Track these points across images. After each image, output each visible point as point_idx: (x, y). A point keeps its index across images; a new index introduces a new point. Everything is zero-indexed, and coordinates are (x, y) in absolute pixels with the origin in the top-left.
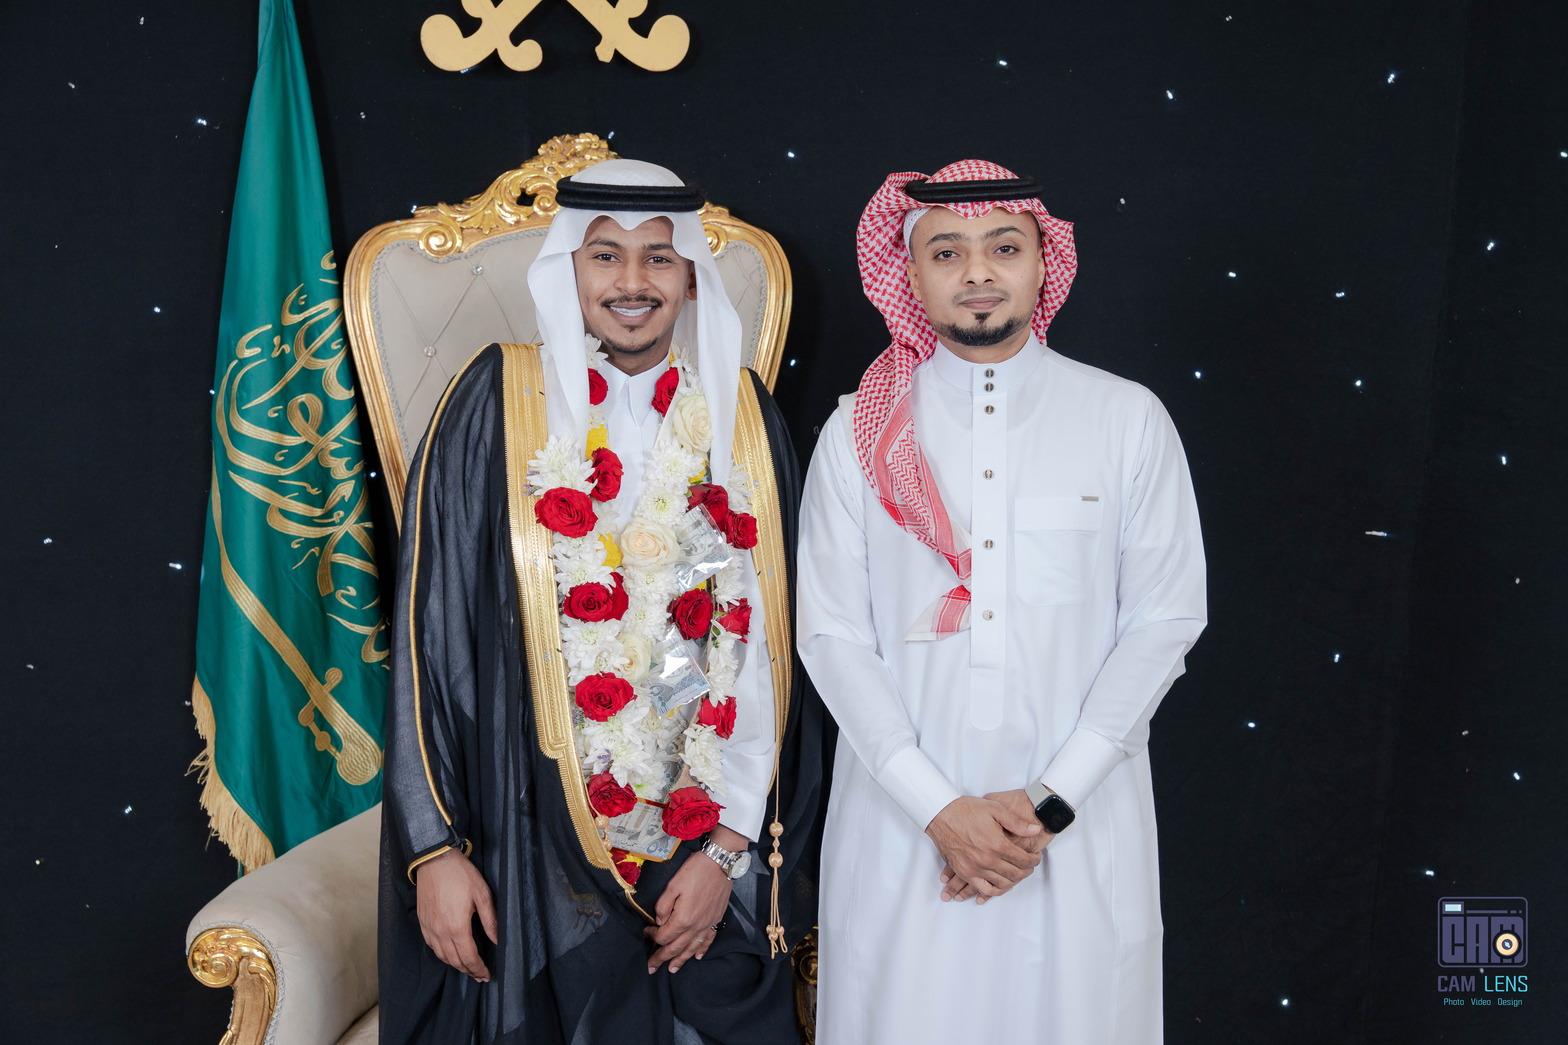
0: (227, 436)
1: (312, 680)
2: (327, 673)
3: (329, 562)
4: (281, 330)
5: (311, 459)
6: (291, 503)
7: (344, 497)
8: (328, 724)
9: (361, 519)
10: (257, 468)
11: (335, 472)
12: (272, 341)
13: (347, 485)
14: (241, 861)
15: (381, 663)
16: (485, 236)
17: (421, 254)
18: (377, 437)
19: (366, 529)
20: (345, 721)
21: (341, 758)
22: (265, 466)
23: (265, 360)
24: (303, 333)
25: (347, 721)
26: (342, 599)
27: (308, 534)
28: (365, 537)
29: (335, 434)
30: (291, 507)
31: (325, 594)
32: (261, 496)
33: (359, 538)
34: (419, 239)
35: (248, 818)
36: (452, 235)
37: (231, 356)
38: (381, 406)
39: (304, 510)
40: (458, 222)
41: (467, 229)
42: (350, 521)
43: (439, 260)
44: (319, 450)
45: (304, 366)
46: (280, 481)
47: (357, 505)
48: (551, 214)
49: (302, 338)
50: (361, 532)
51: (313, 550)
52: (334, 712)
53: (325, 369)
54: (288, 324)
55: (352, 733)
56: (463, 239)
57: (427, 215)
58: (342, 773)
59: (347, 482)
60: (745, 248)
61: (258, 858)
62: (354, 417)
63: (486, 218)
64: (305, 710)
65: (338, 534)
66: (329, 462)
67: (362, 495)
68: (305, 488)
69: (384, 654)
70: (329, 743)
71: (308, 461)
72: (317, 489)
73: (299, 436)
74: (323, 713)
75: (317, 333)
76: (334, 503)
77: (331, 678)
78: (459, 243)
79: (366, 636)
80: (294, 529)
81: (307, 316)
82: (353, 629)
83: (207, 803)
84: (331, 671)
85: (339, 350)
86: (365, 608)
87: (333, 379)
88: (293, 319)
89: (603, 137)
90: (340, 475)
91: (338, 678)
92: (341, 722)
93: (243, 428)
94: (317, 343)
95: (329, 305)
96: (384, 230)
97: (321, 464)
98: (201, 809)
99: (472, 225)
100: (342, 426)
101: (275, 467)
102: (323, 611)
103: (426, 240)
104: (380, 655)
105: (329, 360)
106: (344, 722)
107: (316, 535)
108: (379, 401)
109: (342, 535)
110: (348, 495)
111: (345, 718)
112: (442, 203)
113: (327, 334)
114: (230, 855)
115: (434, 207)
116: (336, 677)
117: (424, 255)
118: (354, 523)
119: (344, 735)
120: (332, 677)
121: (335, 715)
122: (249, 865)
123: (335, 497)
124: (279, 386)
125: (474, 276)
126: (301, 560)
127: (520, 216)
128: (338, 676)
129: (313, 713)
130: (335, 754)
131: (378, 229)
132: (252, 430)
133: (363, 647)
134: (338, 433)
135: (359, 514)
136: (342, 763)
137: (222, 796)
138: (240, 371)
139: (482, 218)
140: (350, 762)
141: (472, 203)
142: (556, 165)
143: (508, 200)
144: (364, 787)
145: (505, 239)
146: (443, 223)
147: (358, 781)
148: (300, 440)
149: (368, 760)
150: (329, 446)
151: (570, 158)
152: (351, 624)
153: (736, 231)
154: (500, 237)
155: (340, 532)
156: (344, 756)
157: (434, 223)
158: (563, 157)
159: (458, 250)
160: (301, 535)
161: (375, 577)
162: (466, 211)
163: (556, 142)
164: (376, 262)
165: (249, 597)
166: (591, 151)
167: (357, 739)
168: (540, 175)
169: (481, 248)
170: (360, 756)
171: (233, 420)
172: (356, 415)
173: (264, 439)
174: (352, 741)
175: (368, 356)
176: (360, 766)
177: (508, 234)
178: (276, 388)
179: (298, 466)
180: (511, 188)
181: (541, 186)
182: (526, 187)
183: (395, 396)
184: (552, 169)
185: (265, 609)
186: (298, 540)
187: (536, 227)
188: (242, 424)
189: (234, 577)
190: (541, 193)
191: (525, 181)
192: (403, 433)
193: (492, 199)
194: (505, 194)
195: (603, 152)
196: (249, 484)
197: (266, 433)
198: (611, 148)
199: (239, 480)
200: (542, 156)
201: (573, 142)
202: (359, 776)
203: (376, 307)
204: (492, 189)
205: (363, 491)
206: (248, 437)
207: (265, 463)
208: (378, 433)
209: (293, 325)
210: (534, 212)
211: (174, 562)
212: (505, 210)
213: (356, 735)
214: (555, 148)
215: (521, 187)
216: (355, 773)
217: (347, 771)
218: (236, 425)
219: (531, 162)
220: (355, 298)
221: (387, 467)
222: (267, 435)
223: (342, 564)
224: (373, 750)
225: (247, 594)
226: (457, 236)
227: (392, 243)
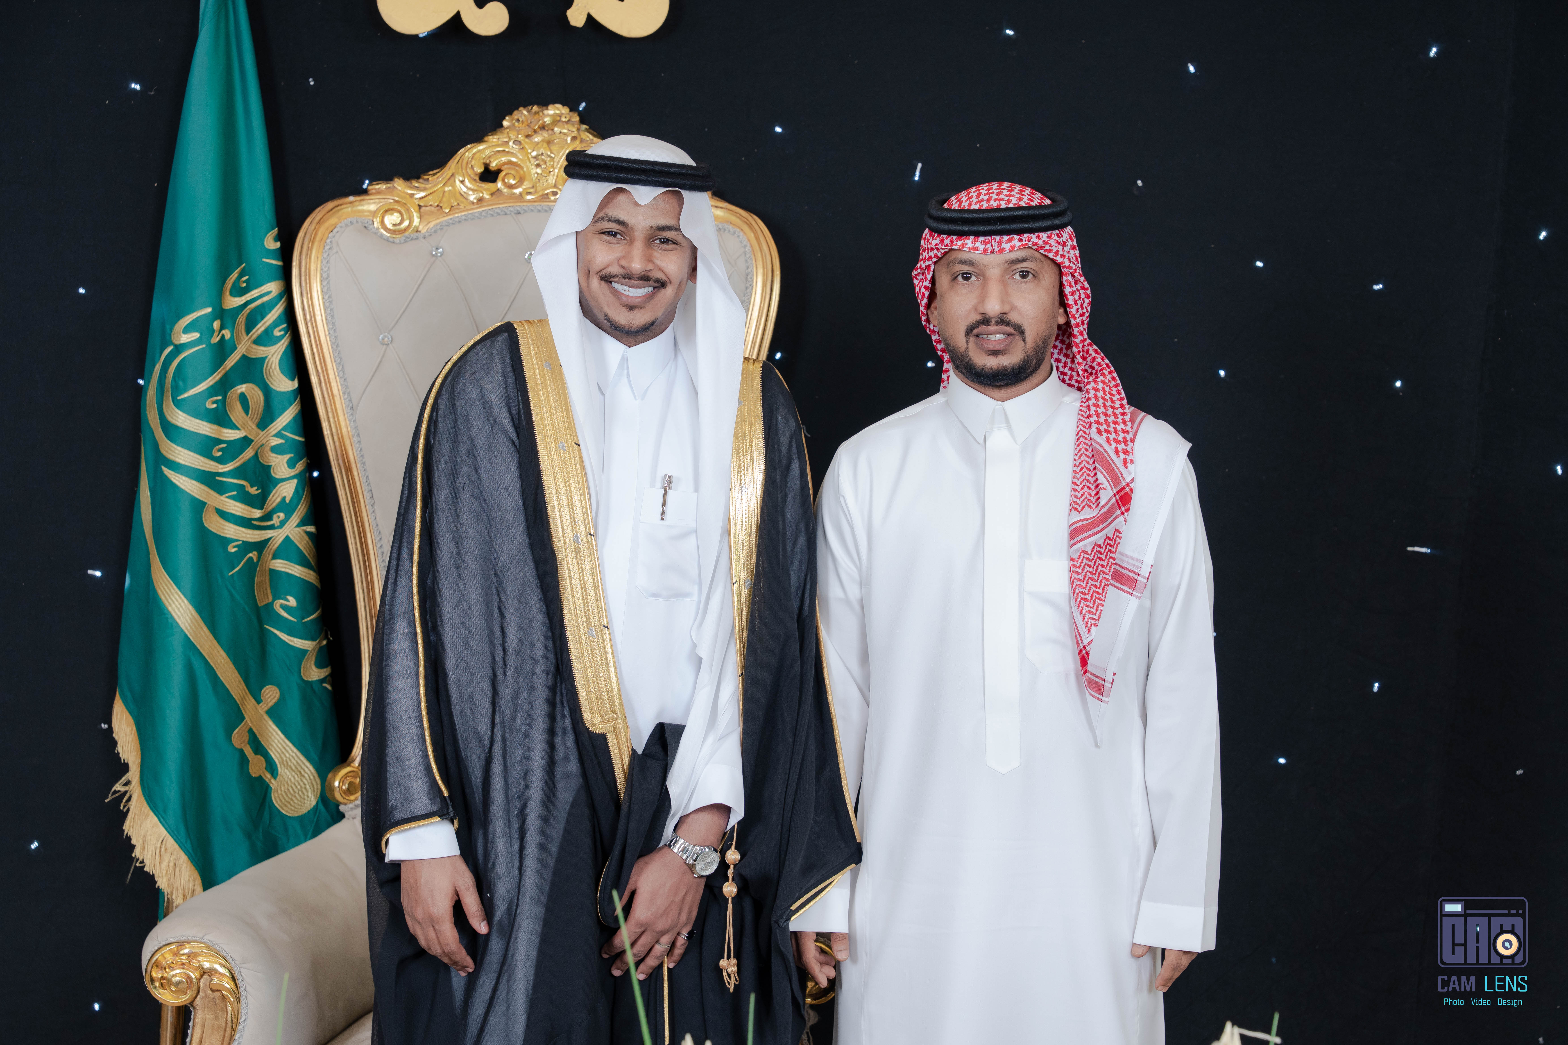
0: (160, 429)
1: (247, 698)
2: (263, 691)
3: (267, 568)
4: (221, 314)
5: (251, 455)
6: (228, 502)
7: (284, 498)
8: (263, 747)
9: (303, 523)
10: (194, 464)
11: (275, 470)
12: (212, 325)
13: (288, 485)
14: (168, 894)
15: (322, 681)
16: (445, 215)
17: (376, 233)
18: (326, 432)
19: (308, 534)
20: (282, 745)
21: (276, 786)
22: (202, 462)
23: (204, 346)
24: (244, 319)
25: (285, 745)
26: (281, 610)
27: (246, 537)
28: (307, 542)
29: (276, 428)
30: (228, 507)
31: (263, 604)
32: (197, 494)
33: (300, 543)
34: (374, 217)
35: (177, 846)
36: (409, 212)
37: (166, 341)
39: (243, 511)
40: (416, 199)
41: (426, 206)
42: (291, 525)
43: (395, 240)
44: (259, 445)
45: (245, 353)
46: (217, 478)
47: (300, 506)
48: (517, 191)
49: (243, 323)
50: (303, 536)
51: (250, 555)
52: (270, 734)
53: (266, 357)
54: (228, 308)
55: (289, 758)
56: (421, 217)
57: (383, 191)
58: (276, 801)
59: (288, 482)
60: (729, 231)
61: (186, 891)
62: (297, 410)
63: (446, 195)
64: (239, 731)
65: (277, 539)
66: (268, 459)
67: (304, 496)
68: (243, 486)
69: (325, 672)
70: (264, 769)
71: (248, 457)
72: (256, 488)
73: (238, 429)
74: (258, 735)
75: (259, 318)
76: (274, 504)
77: (267, 697)
78: (416, 221)
79: (306, 651)
80: (231, 531)
81: (248, 299)
82: (292, 644)
83: (131, 830)
84: (268, 688)
85: (282, 337)
86: (306, 620)
87: (275, 369)
88: (233, 302)
89: (573, 108)
90: (280, 474)
91: (275, 697)
92: (277, 746)
93: (179, 420)
94: (258, 329)
95: (273, 288)
96: (337, 206)
97: (261, 461)
98: (124, 837)
99: (432, 203)
100: (284, 419)
101: (212, 463)
102: (261, 624)
103: (381, 218)
104: (321, 673)
105: (271, 348)
106: (280, 745)
107: (255, 538)
109: (281, 539)
110: (289, 495)
111: (281, 741)
112: (399, 179)
113: (269, 319)
114: (157, 887)
115: (390, 182)
116: (273, 696)
117: (379, 234)
118: (296, 527)
119: (280, 759)
120: (269, 695)
121: (271, 738)
122: (176, 898)
123: (275, 497)
124: (218, 374)
125: (434, 258)
126: (238, 566)
127: (483, 194)
128: (274, 695)
129: (248, 734)
130: (270, 780)
131: (330, 205)
132: (189, 422)
133: (303, 664)
134: (280, 428)
135: (301, 516)
136: (277, 791)
137: (148, 822)
138: (175, 358)
139: (441, 195)
140: (286, 790)
141: (430, 179)
142: (523, 138)
143: (470, 176)
144: (301, 819)
145: (467, 218)
146: (400, 200)
147: (295, 811)
148: (239, 434)
149: (305, 788)
150: (269, 442)
151: (537, 131)
152: (290, 638)
153: (719, 213)
154: (461, 216)
155: (280, 535)
156: (279, 784)
157: (390, 200)
158: (530, 130)
159: (415, 229)
160: (239, 539)
161: (316, 587)
162: (424, 187)
163: (522, 113)
164: (328, 241)
165: (182, 604)
166: (560, 123)
167: (294, 765)
168: (507, 150)
169: (441, 227)
170: (297, 784)
171: (167, 411)
172: (299, 407)
173: (201, 432)
174: (289, 768)
175: (318, 343)
176: (297, 795)
177: (470, 212)
178: (215, 377)
179: (236, 462)
180: (473, 163)
181: (506, 161)
182: (490, 162)
183: (347, 387)
184: (518, 143)
185: (200, 618)
186: (235, 544)
187: (501, 206)
188: (177, 415)
189: (167, 583)
190: (506, 169)
191: (488, 155)
192: (355, 428)
193: (453, 175)
194: (467, 170)
195: (573, 125)
196: (184, 481)
197: (203, 425)
198: (582, 121)
199: (174, 476)
200: (507, 128)
201: (541, 114)
202: (296, 806)
203: (327, 289)
204: (452, 164)
205: (306, 491)
206: (184, 429)
207: (202, 458)
208: (328, 427)
209: (233, 308)
210: (498, 189)
211: (94, 569)
212: (466, 187)
213: (293, 761)
214: (521, 120)
215: (484, 161)
216: (292, 802)
217: (283, 801)
218: (170, 415)
219: (495, 135)
220: (306, 279)
221: (336, 464)
222: (204, 428)
223: (281, 572)
224: (312, 777)
225: (180, 601)
226: (415, 214)
227: (345, 221)
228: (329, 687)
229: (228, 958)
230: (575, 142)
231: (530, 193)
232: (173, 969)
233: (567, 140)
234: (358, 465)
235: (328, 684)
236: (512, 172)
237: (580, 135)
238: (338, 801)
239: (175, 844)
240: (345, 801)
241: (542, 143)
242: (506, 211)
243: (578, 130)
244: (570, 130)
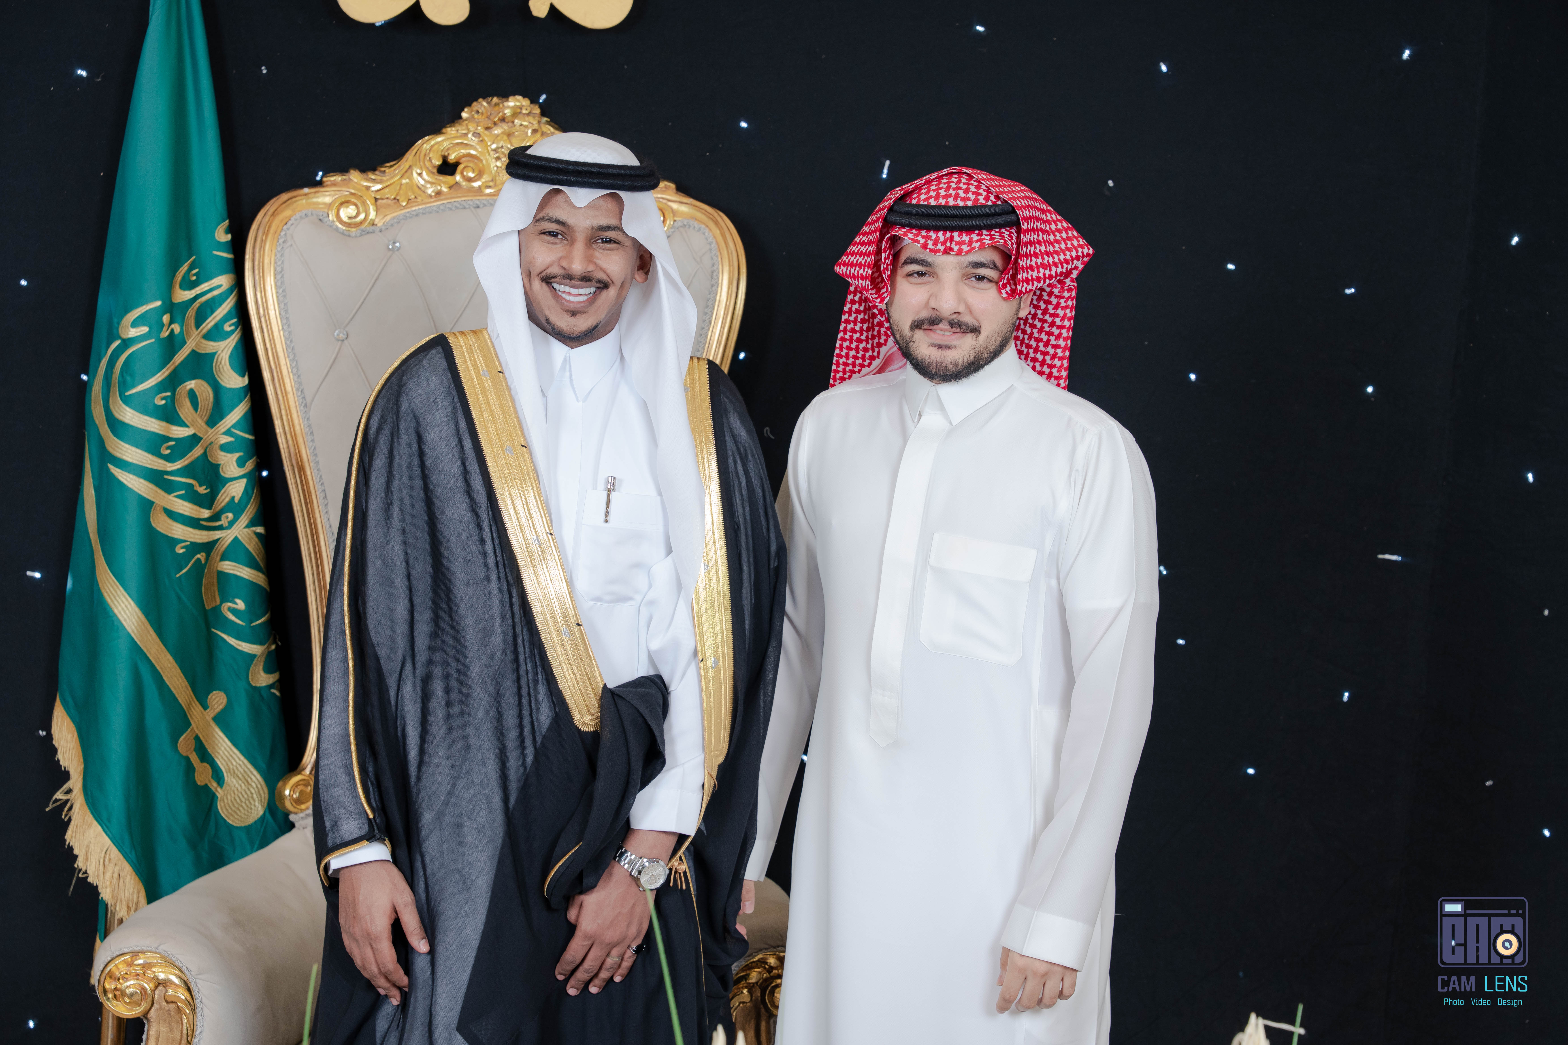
0: (106, 426)
1: (193, 704)
2: (210, 697)
3: (215, 570)
4: (171, 307)
5: (200, 453)
6: (176, 502)
7: (233, 498)
8: (210, 755)
9: (252, 523)
10: (141, 462)
11: (224, 469)
12: (162, 319)
13: (237, 485)
14: (111, 905)
15: (271, 686)
16: (402, 208)
17: (331, 226)
18: (279, 430)
19: (258, 535)
20: (229, 753)
21: (223, 795)
22: (150, 460)
23: (153, 340)
24: (194, 312)
25: (232, 754)
26: (229, 613)
27: (194, 538)
28: (257, 543)
29: (226, 426)
30: (176, 507)
31: (210, 607)
32: (145, 493)
33: (250, 544)
34: (329, 209)
35: (121, 857)
36: (365, 205)
37: (112, 335)
38: (284, 395)
39: (191, 511)
40: (372, 191)
41: (382, 199)
42: (240, 525)
43: (351, 234)
44: (208, 443)
45: (194, 348)
46: (166, 477)
47: (249, 506)
48: (476, 184)
49: (193, 317)
50: (252, 537)
51: (198, 556)
52: (216, 742)
53: (215, 353)
54: (178, 301)
55: (236, 767)
56: (377, 210)
57: (337, 182)
58: (223, 811)
59: (238, 481)
60: (695, 228)
61: (130, 903)
62: (247, 408)
63: (403, 187)
64: (185, 737)
65: (226, 539)
66: (217, 458)
67: (254, 496)
68: (192, 485)
69: (273, 678)
70: (210, 777)
71: (196, 456)
72: (205, 487)
73: (187, 426)
74: (204, 742)
75: (209, 312)
76: (223, 504)
77: (214, 703)
78: (372, 214)
79: (255, 656)
80: (179, 531)
81: (198, 292)
82: (240, 648)
83: (74, 839)
84: (215, 694)
85: (232, 332)
86: (254, 624)
87: (225, 364)
88: (183, 295)
89: (534, 101)
90: (229, 473)
91: (222, 703)
92: (224, 754)
93: (126, 416)
94: (208, 323)
95: (223, 282)
97: (210, 459)
98: (66, 846)
99: (388, 196)
100: (234, 417)
101: (160, 461)
102: (207, 626)
103: (336, 210)
104: (269, 678)
105: (221, 343)
106: (226, 753)
107: (203, 539)
108: (283, 388)
109: (230, 540)
110: (238, 495)
111: (228, 749)
112: (355, 170)
113: (219, 314)
114: (100, 898)
115: (345, 174)
116: (220, 702)
117: (334, 227)
118: (245, 528)
119: (227, 767)
120: (215, 701)
121: (217, 745)
122: (120, 910)
123: (223, 497)
124: (167, 370)
125: (391, 252)
126: (186, 567)
127: (441, 187)
128: (221, 701)
129: (194, 741)
130: (216, 789)
131: (284, 196)
132: (137, 418)
133: (251, 669)
134: (229, 426)
135: (250, 517)
136: (224, 800)
137: (92, 831)
138: (123, 352)
139: (398, 187)
140: (233, 800)
141: (387, 171)
142: (483, 130)
143: (427, 168)
144: (248, 829)
145: (424, 212)
146: (356, 192)
147: (241, 821)
148: (188, 432)
149: (252, 797)
150: (218, 440)
151: (497, 123)
152: (237, 642)
153: (684, 209)
154: (419, 209)
155: (229, 536)
156: (226, 793)
157: (345, 192)
158: (490, 122)
159: (371, 222)
160: (187, 539)
161: (265, 589)
162: (381, 180)
163: (482, 105)
164: (283, 233)
165: (129, 607)
166: (521, 116)
167: (241, 773)
168: (465, 142)
169: (398, 221)
170: (243, 793)
171: (114, 408)
172: (249, 404)
173: (149, 429)
174: (235, 776)
175: (271, 338)
176: (244, 805)
177: (428, 205)
178: (164, 373)
179: (185, 461)
180: (431, 155)
181: (465, 153)
182: (449, 154)
183: (300, 384)
184: (478, 135)
185: (146, 621)
186: (183, 544)
187: (459, 200)
188: (125, 411)
189: (113, 584)
190: (465, 161)
191: (447, 148)
192: (309, 426)
193: (410, 167)
194: (424, 162)
195: (534, 117)
196: (132, 479)
197: (152, 422)
198: (543, 114)
199: (121, 474)
200: (466, 120)
201: (501, 106)
202: (243, 816)
203: (281, 284)
204: (410, 156)
205: (255, 491)
206: (132, 426)
207: (150, 456)
208: (280, 425)
209: (183, 302)
210: (457, 183)
211: (33, 570)
212: (424, 180)
213: (240, 769)
214: (480, 111)
215: (443, 154)
216: (238, 812)
217: (230, 810)
218: (117, 412)
219: (454, 126)
220: (259, 273)
221: (288, 463)
222: (153, 425)
223: (230, 574)
224: (259, 786)
225: (127, 603)
226: (371, 207)
227: (300, 213)
228: (278, 693)
229: (184, 969)
230: (536, 134)
231: (489, 187)
232: (127, 980)
233: (527, 133)
234: (311, 465)
235: (276, 689)
236: (471, 165)
237: (540, 127)
238: (287, 810)
239: (119, 854)
240: (296, 810)
241: (502, 135)
242: (465, 204)
243: (539, 122)
244: (530, 123)
